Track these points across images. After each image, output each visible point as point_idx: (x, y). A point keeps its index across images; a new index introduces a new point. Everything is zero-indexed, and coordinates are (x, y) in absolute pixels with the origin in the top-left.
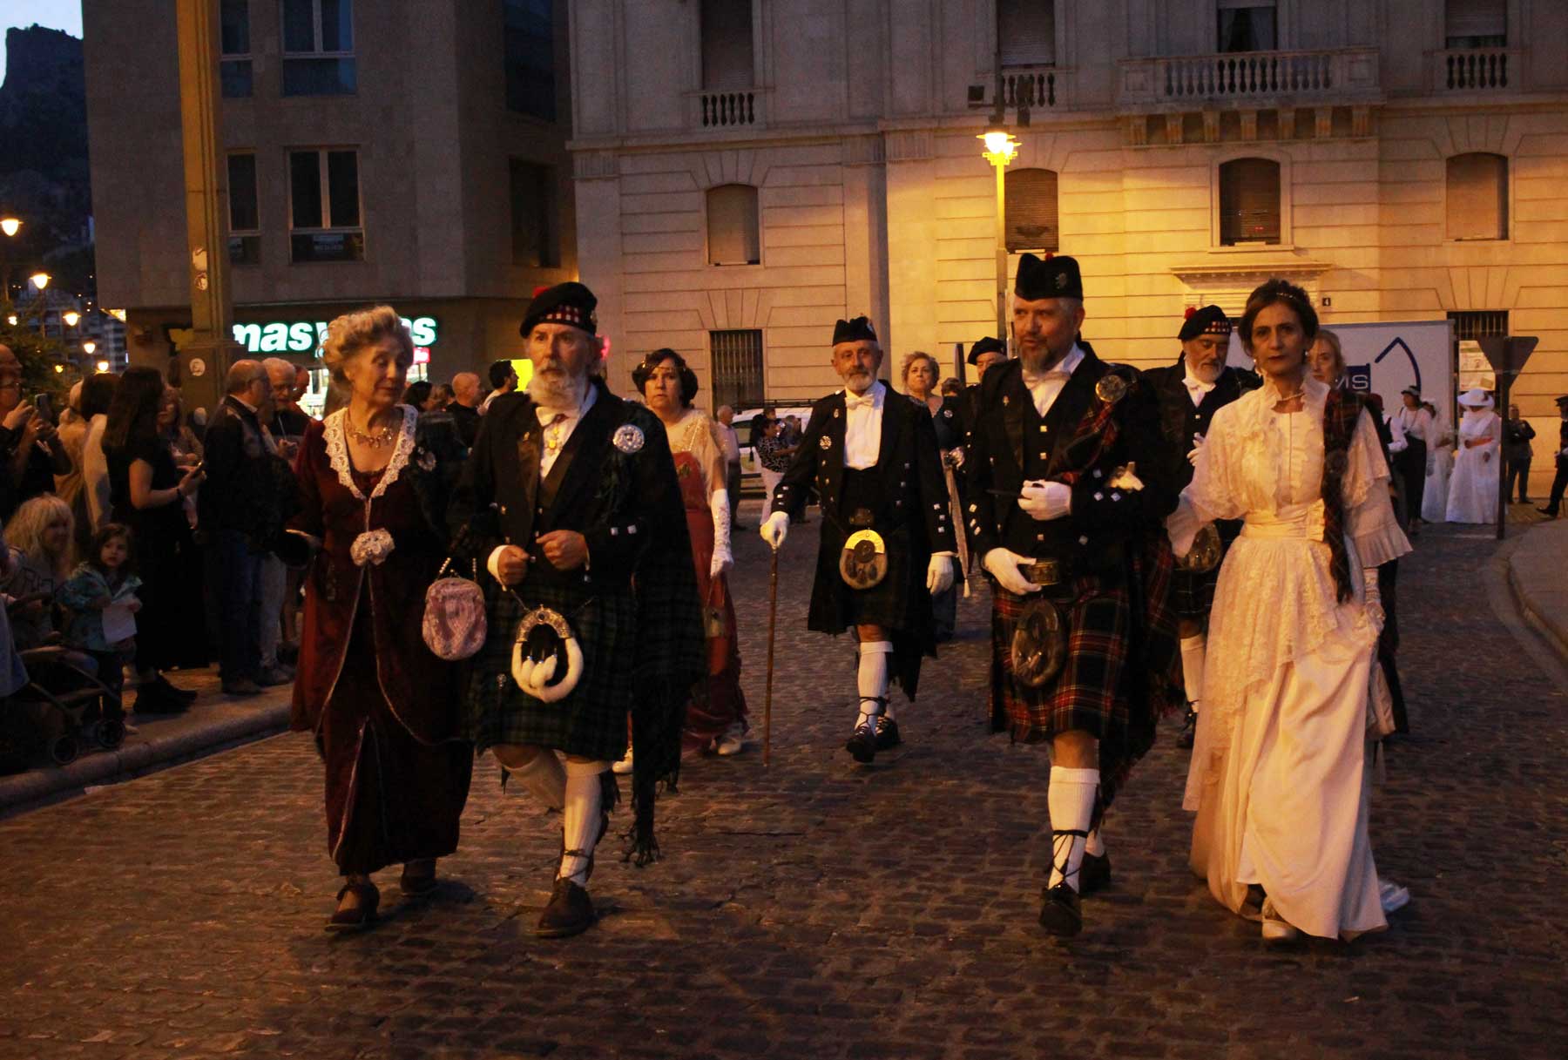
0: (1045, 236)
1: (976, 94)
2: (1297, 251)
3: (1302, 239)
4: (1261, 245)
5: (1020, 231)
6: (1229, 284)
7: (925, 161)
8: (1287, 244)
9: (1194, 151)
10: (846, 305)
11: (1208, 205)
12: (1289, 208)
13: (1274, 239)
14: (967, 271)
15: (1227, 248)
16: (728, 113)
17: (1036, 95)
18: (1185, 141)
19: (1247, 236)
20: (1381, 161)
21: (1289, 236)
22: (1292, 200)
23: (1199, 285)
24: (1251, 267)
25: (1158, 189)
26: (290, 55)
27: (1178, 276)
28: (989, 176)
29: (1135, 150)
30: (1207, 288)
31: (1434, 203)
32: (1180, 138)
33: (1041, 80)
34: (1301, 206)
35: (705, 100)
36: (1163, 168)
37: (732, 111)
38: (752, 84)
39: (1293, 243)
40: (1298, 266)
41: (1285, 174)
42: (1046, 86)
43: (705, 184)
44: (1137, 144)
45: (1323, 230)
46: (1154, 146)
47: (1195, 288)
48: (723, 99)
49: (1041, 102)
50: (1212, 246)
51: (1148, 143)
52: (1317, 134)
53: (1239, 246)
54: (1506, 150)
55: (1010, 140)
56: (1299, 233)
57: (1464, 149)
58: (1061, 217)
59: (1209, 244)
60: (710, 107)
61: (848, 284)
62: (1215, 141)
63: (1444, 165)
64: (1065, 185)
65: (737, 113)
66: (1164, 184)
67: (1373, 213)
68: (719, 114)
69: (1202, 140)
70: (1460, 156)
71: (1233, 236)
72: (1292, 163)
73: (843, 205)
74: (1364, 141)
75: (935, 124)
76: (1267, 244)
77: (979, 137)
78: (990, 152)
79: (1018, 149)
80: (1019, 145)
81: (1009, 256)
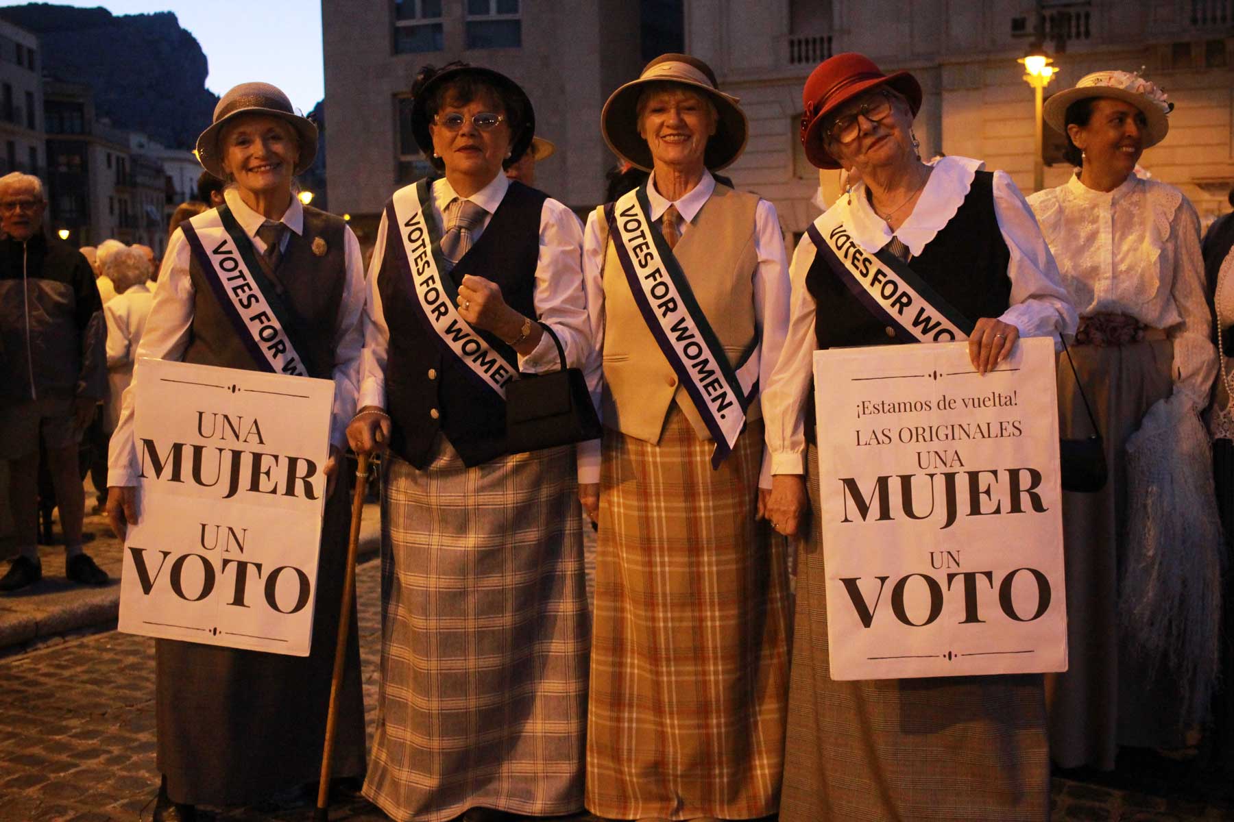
1: (1018, 25)
7: (977, 89)
9: (1216, 75)
11: (1228, 122)
16: (811, 53)
17: (1074, 30)
18: (1207, 66)
23: (1217, 193)
26: (470, 18)
27: (1199, 185)
28: (1029, 101)
29: (1162, 76)
32: (1203, 63)
33: (1078, 17)
35: (792, 43)
37: (814, 51)
38: (831, 27)
42: (1082, 21)
43: (790, 112)
44: (1164, 71)
46: (1179, 71)
47: (1213, 195)
48: (807, 42)
49: (1078, 35)
50: (1231, 158)
51: (1172, 68)
55: (1048, 65)
59: (1228, 157)
60: (796, 49)
65: (818, 52)
68: (803, 54)
69: (1224, 65)
75: (982, 57)
77: (1020, 61)
78: (1029, 74)
79: (1056, 74)
80: (1056, 70)
81: (1046, 169)
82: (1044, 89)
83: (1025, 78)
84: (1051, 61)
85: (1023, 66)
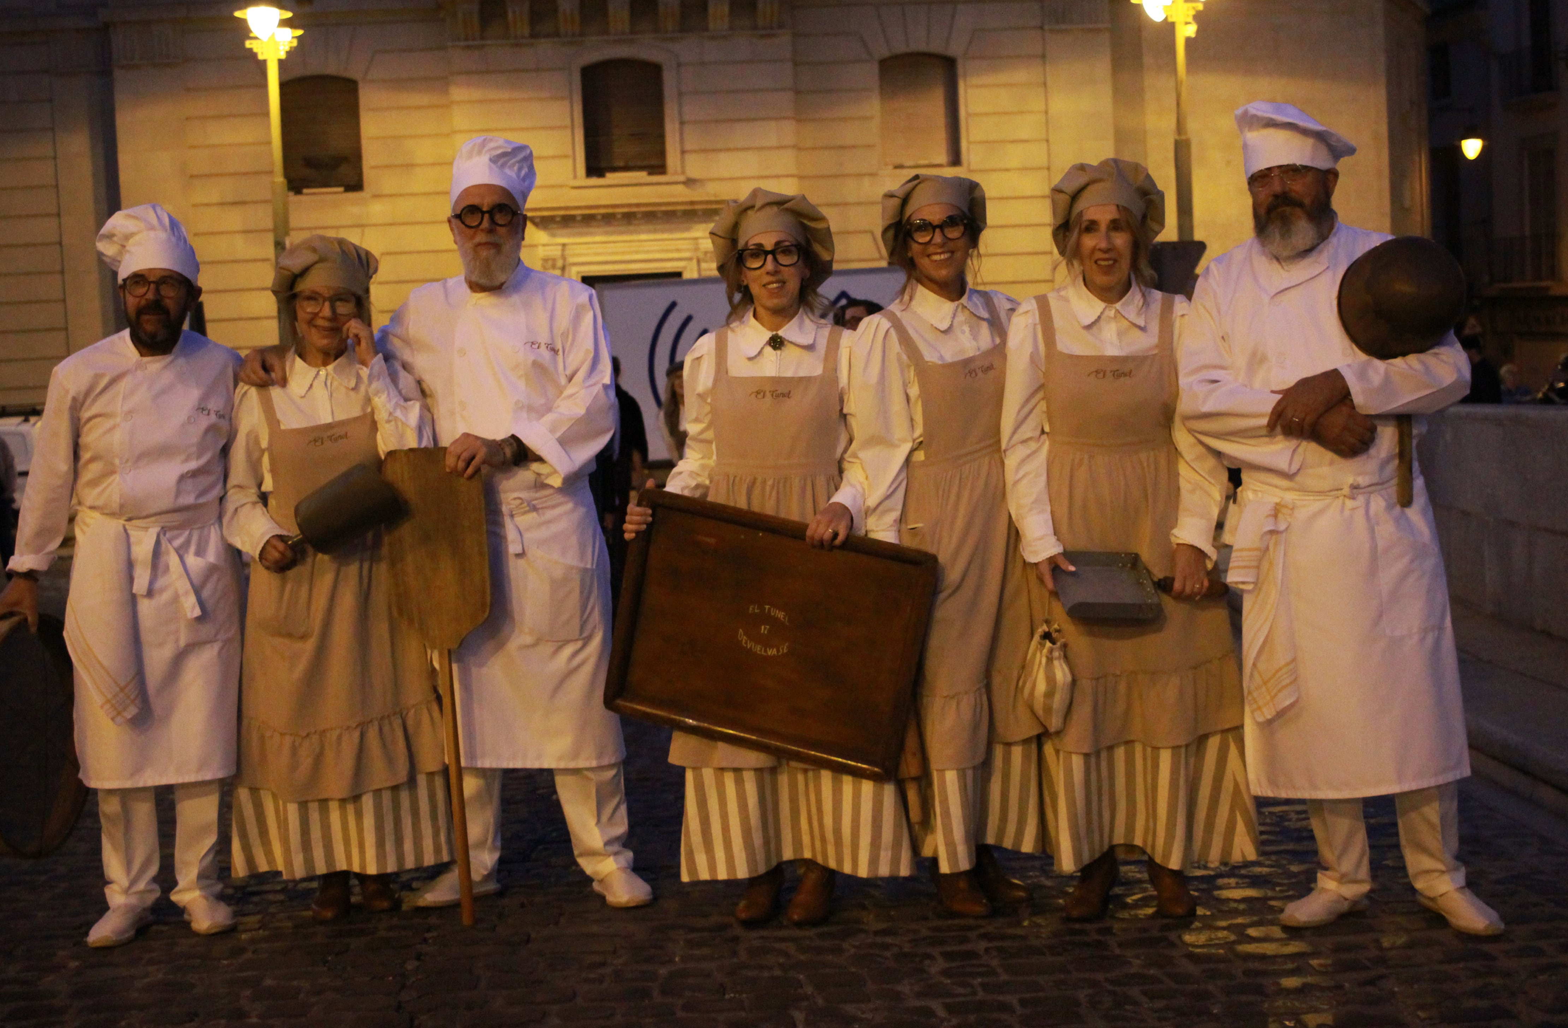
0: (344, 169)
2: (690, 182)
3: (695, 167)
4: (641, 176)
5: (309, 163)
6: (601, 230)
7: (169, 63)
8: (676, 173)
9: (545, 49)
10: (62, 272)
11: (568, 121)
12: (677, 126)
13: (658, 167)
14: (234, 219)
15: (594, 181)
18: (534, 35)
19: (622, 164)
20: (796, 64)
21: (679, 164)
22: (680, 113)
23: (559, 232)
24: (630, 205)
25: (500, 100)
29: (468, 47)
30: (574, 235)
31: (865, 118)
32: (526, 31)
34: (695, 122)
36: (503, 72)
39: (683, 172)
40: (692, 203)
41: (669, 79)
44: (466, 39)
45: (722, 156)
46: (489, 42)
47: (553, 235)
50: (575, 177)
51: (482, 38)
52: (711, 26)
53: (612, 178)
54: (955, 49)
55: (284, 23)
56: (690, 159)
57: (900, 48)
58: (365, 144)
59: (572, 176)
61: (65, 241)
62: (573, 35)
63: (875, 69)
64: (368, 97)
66: (505, 95)
67: (787, 131)
69: (557, 34)
70: (896, 57)
71: (603, 164)
72: (679, 65)
73: (53, 129)
74: (770, 36)
75: (181, 14)
76: (650, 174)
77: (238, 14)
78: (256, 38)
79: (299, 38)
80: (300, 32)
81: (292, 197)
82: (282, 64)
83: (248, 44)
84: (289, 15)
85: (243, 22)
